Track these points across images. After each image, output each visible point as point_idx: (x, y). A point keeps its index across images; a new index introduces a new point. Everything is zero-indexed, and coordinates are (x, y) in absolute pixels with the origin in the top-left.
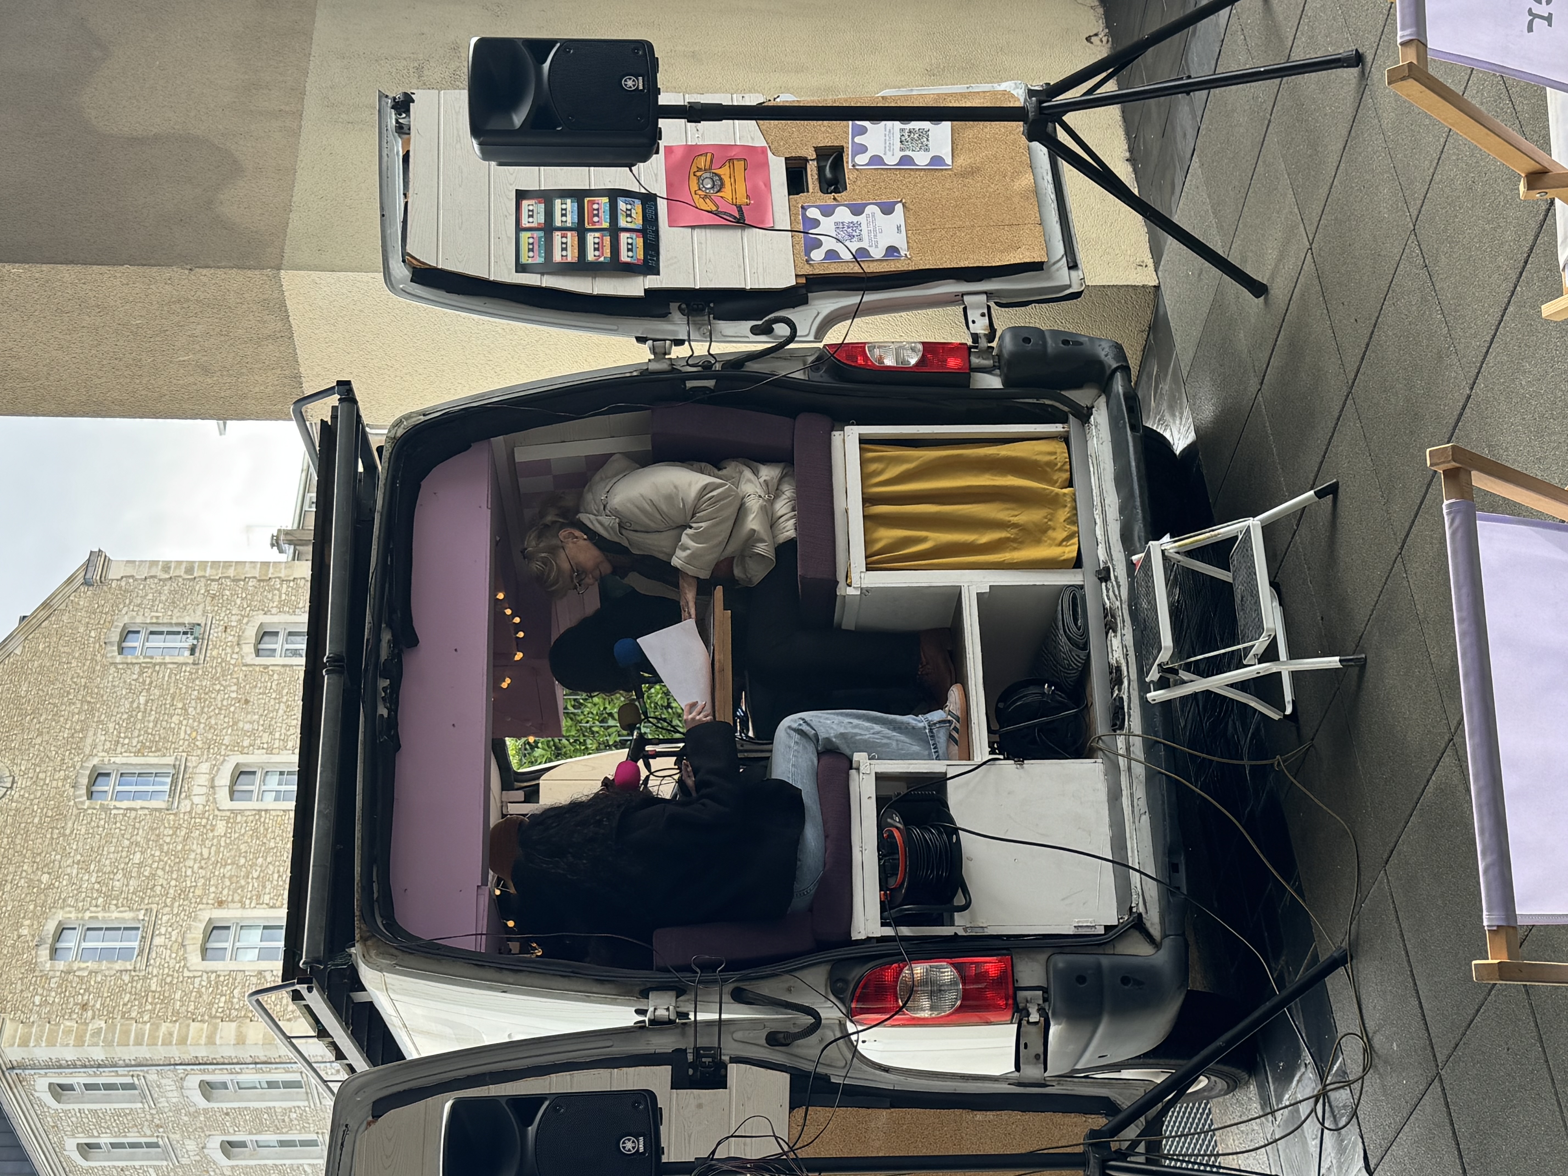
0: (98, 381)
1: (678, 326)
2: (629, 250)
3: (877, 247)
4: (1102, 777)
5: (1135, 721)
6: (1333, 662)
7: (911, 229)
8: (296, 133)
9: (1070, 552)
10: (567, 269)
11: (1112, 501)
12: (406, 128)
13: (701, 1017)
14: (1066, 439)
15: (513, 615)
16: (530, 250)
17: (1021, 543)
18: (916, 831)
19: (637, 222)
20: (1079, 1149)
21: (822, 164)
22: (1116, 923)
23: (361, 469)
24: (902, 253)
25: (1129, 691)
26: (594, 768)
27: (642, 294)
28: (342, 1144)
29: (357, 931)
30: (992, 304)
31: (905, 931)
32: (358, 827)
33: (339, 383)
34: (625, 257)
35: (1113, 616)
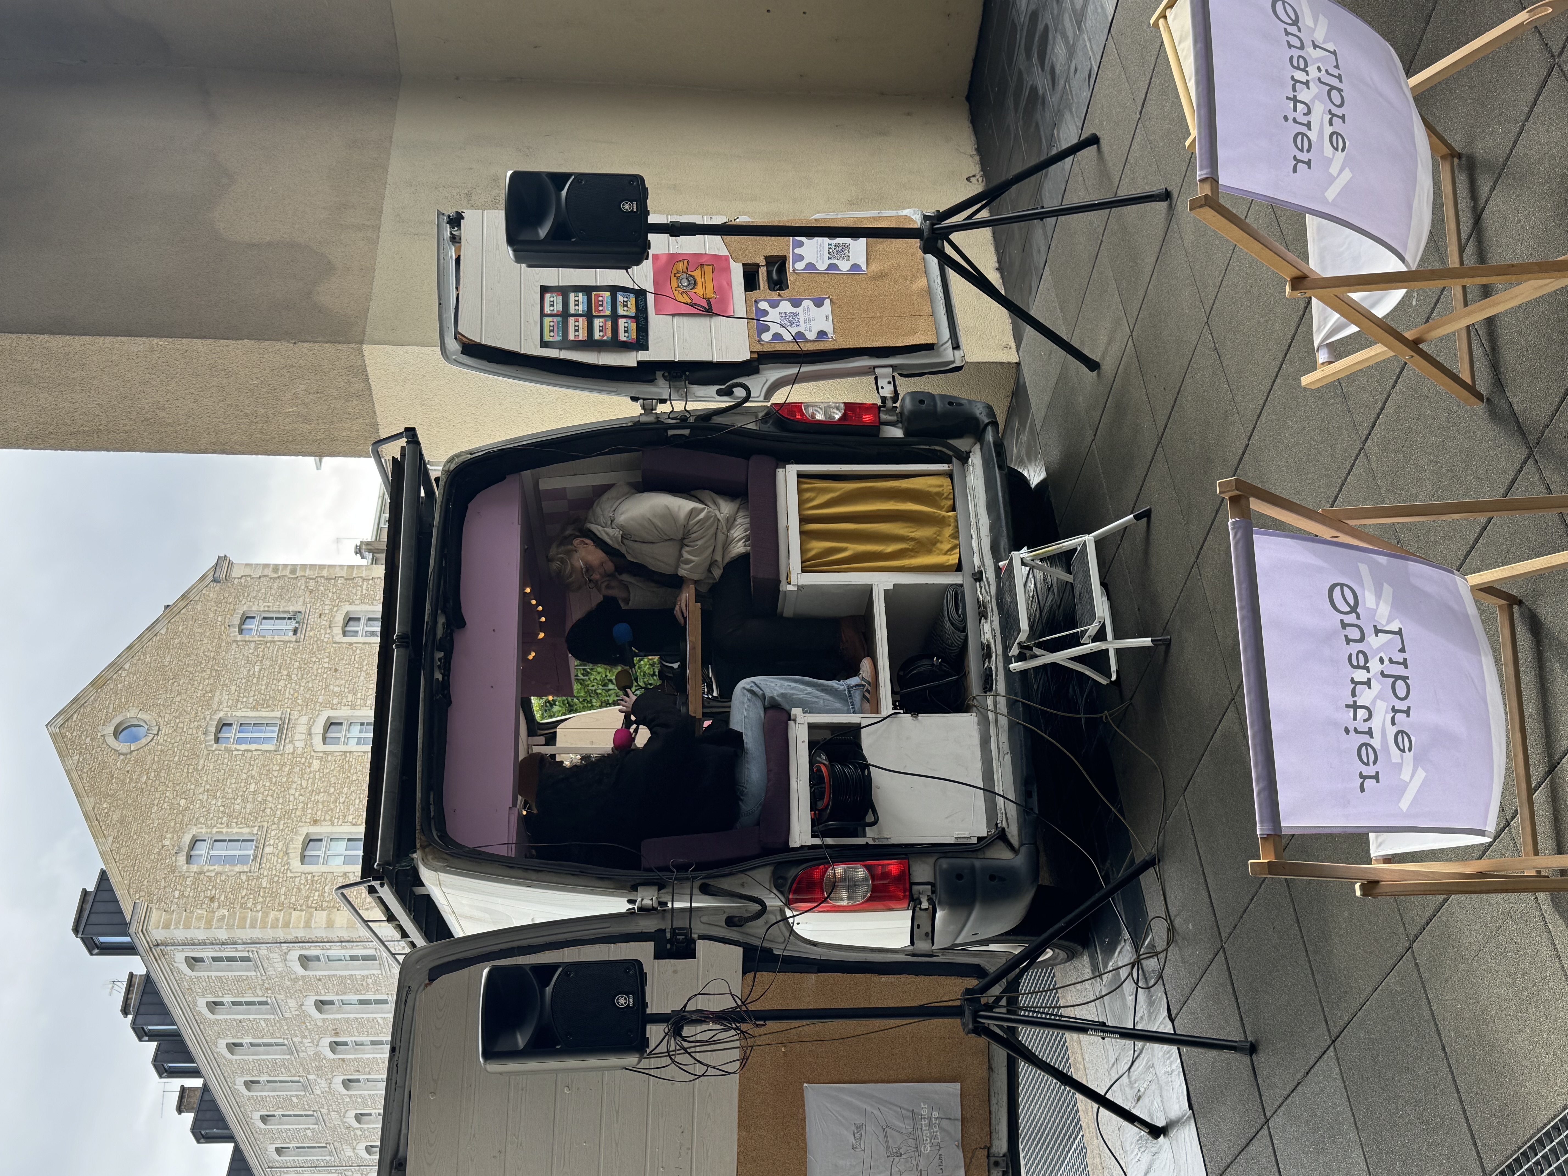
0: (224, 427)
1: (662, 388)
2: (625, 332)
3: (811, 331)
4: (976, 727)
5: (1000, 685)
6: (1146, 641)
7: (837, 317)
8: (374, 242)
9: (953, 559)
10: (578, 345)
11: (985, 521)
12: (457, 238)
13: (677, 905)
14: (950, 475)
15: (537, 605)
16: (551, 331)
17: (918, 552)
18: (838, 767)
19: (632, 311)
20: (958, 1003)
21: (770, 269)
22: (985, 835)
23: (423, 494)
24: (830, 336)
25: (996, 663)
26: (597, 720)
27: (635, 364)
28: (406, 1001)
29: (418, 841)
30: (896, 374)
31: (829, 841)
32: (419, 763)
33: (407, 429)
34: (622, 337)
35: (984, 606)
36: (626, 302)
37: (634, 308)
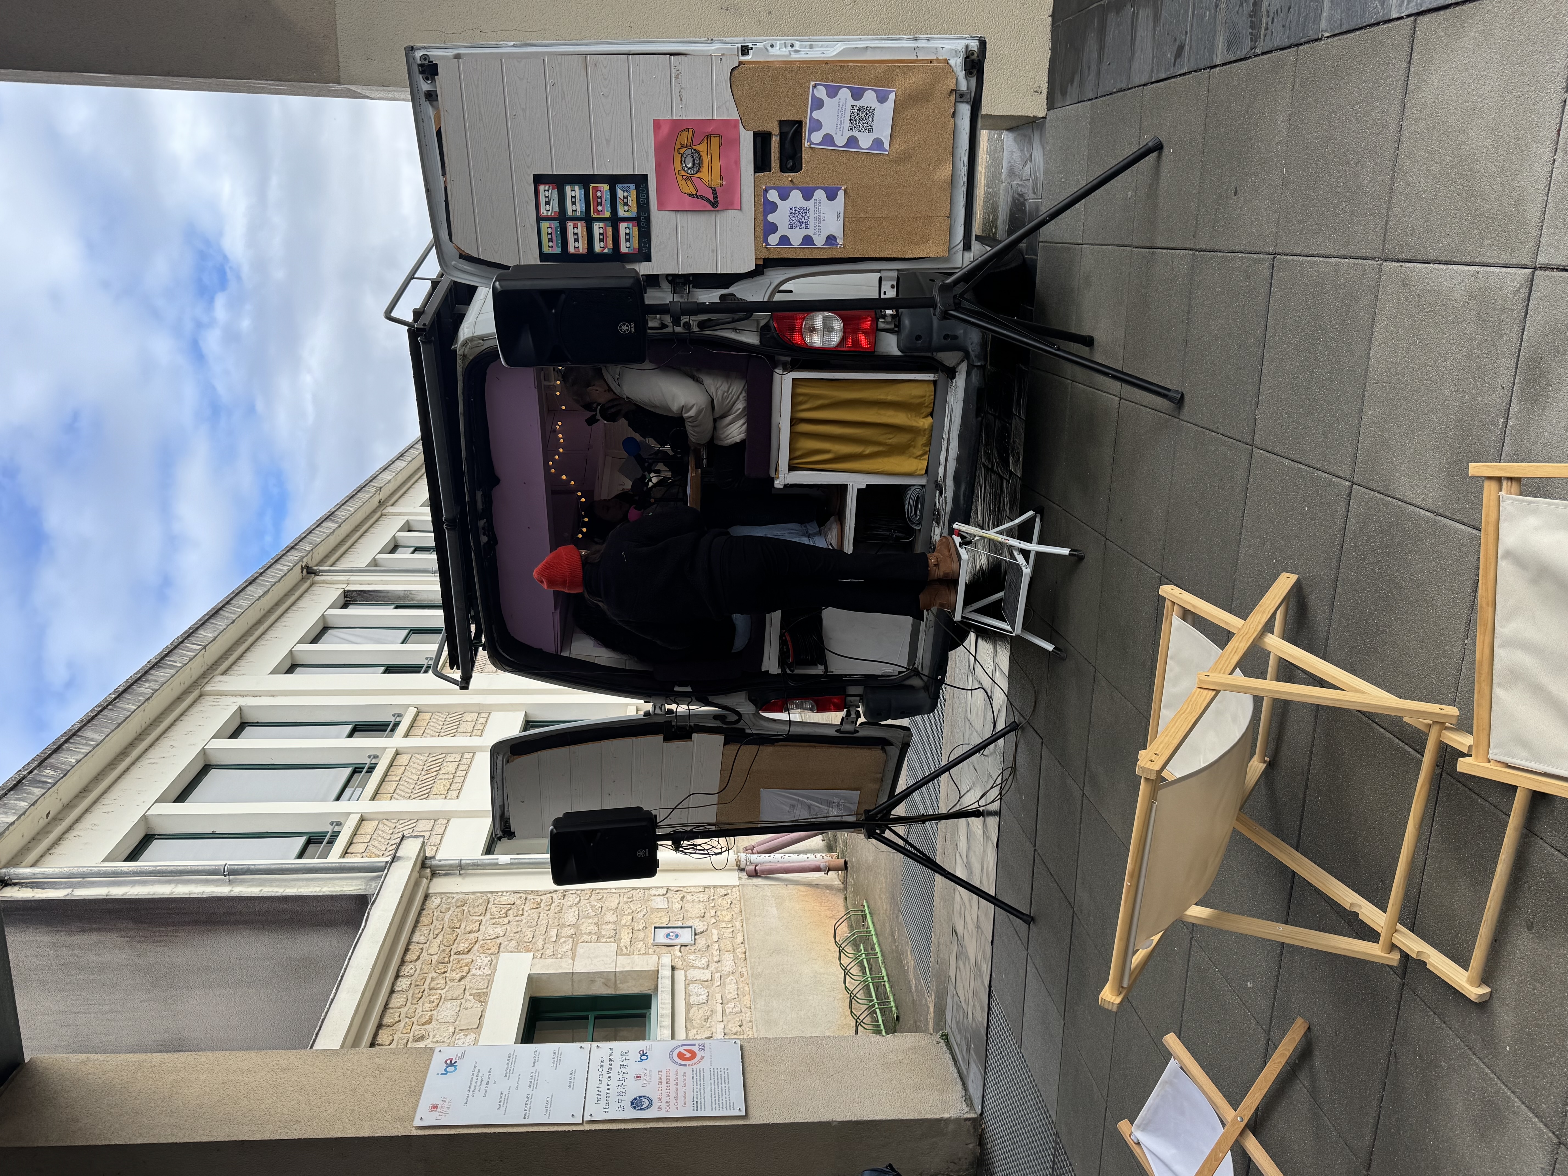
1: (665, 292)
2: (627, 240)
3: (819, 234)
7: (848, 214)
11: (954, 447)
12: (434, 98)
14: (935, 386)
17: (892, 453)
18: (801, 641)
19: (633, 210)
21: (784, 139)
22: (905, 671)
24: (839, 239)
31: (790, 671)
34: (624, 247)
35: (939, 514)
36: (626, 198)
37: (635, 205)
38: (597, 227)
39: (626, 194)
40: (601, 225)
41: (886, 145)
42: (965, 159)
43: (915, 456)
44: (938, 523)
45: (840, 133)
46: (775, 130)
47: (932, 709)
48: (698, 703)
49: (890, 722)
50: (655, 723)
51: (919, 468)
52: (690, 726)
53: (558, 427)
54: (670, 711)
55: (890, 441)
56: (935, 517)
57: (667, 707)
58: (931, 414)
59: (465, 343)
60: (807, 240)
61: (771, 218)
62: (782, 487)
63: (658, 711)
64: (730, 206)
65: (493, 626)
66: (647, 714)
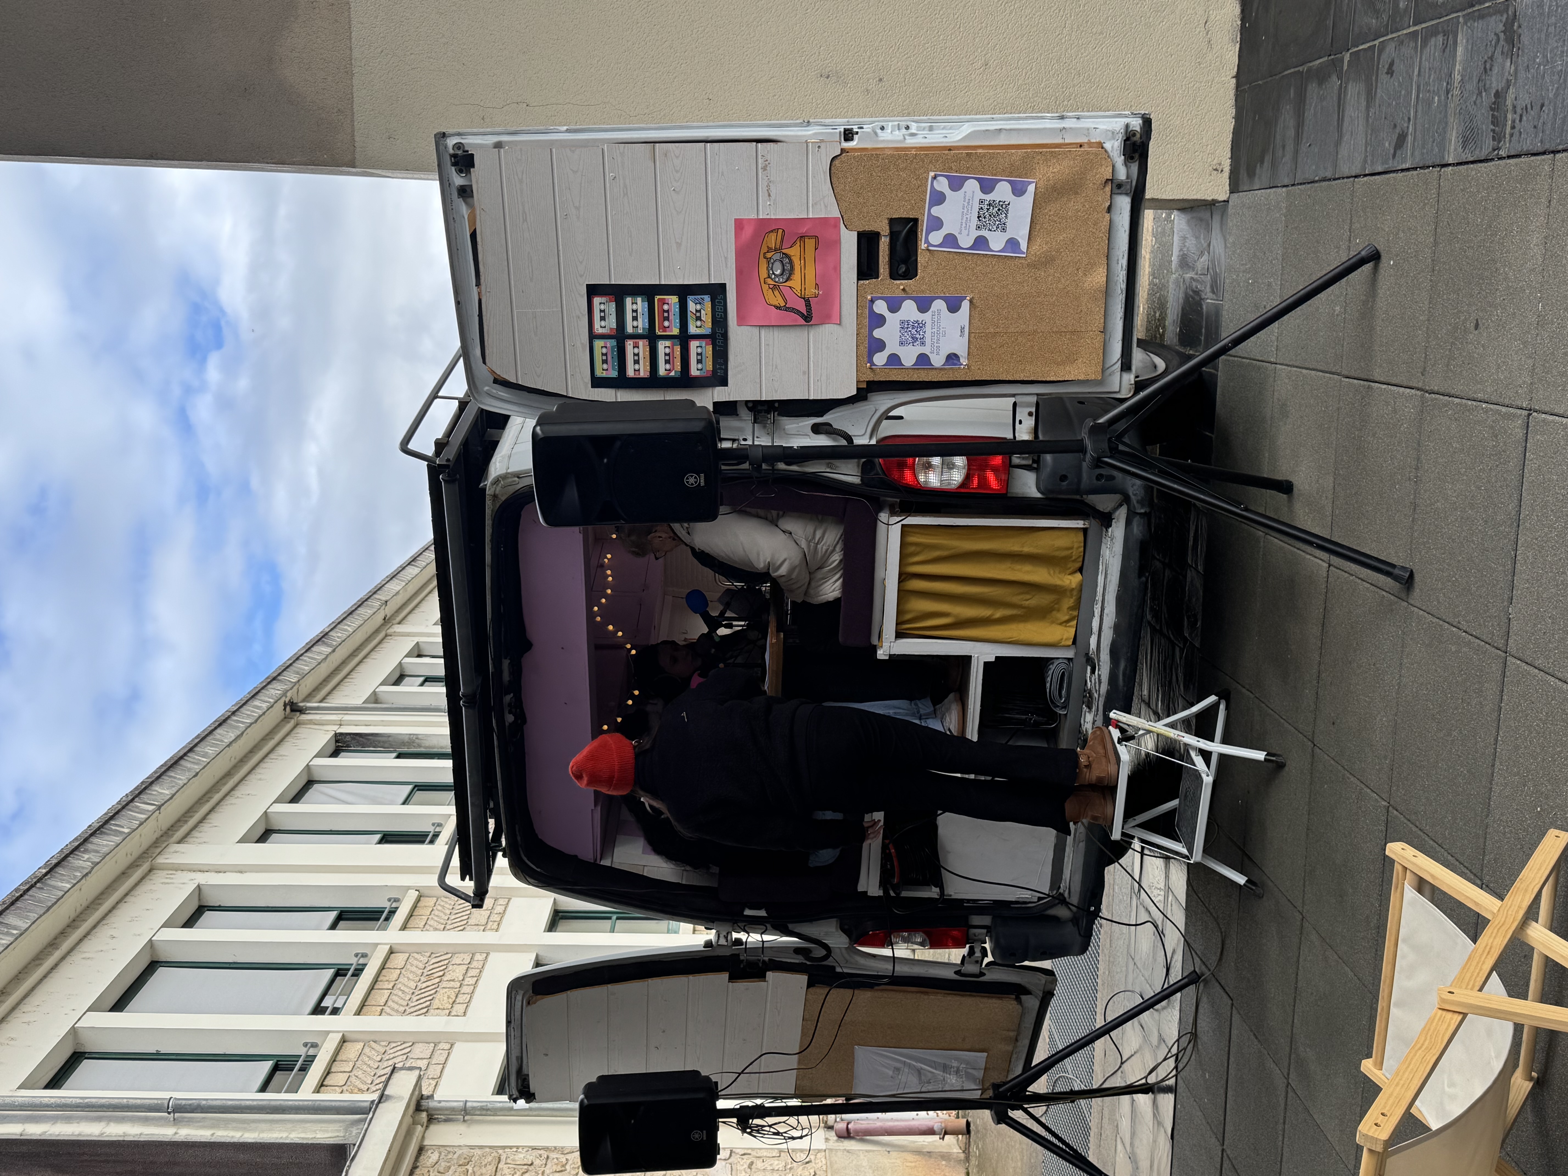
1: (744, 421)
2: (698, 361)
3: (938, 354)
7: (974, 331)
9: (1067, 633)
10: (640, 382)
11: (1111, 612)
12: (469, 190)
14: (1085, 534)
16: (603, 362)
19: (707, 325)
21: (895, 240)
22: (1046, 896)
24: (962, 358)
34: (694, 369)
35: (1091, 696)
36: (699, 311)
37: (710, 320)
38: (663, 347)
39: (698, 307)
40: (668, 343)
41: (1024, 246)
42: (1124, 262)
43: (1059, 622)
44: (1090, 708)
45: (965, 232)
46: (884, 229)
47: (1083, 949)
48: (774, 931)
49: (1026, 963)
50: (718, 956)
51: (1065, 637)
52: (764, 961)
53: (606, 560)
54: (738, 942)
55: (1027, 603)
56: (1086, 700)
57: (735, 935)
58: (1080, 570)
59: (497, 481)
60: (923, 359)
61: (877, 333)
62: (887, 658)
63: (723, 941)
64: (826, 319)
65: (517, 826)
66: (709, 944)
